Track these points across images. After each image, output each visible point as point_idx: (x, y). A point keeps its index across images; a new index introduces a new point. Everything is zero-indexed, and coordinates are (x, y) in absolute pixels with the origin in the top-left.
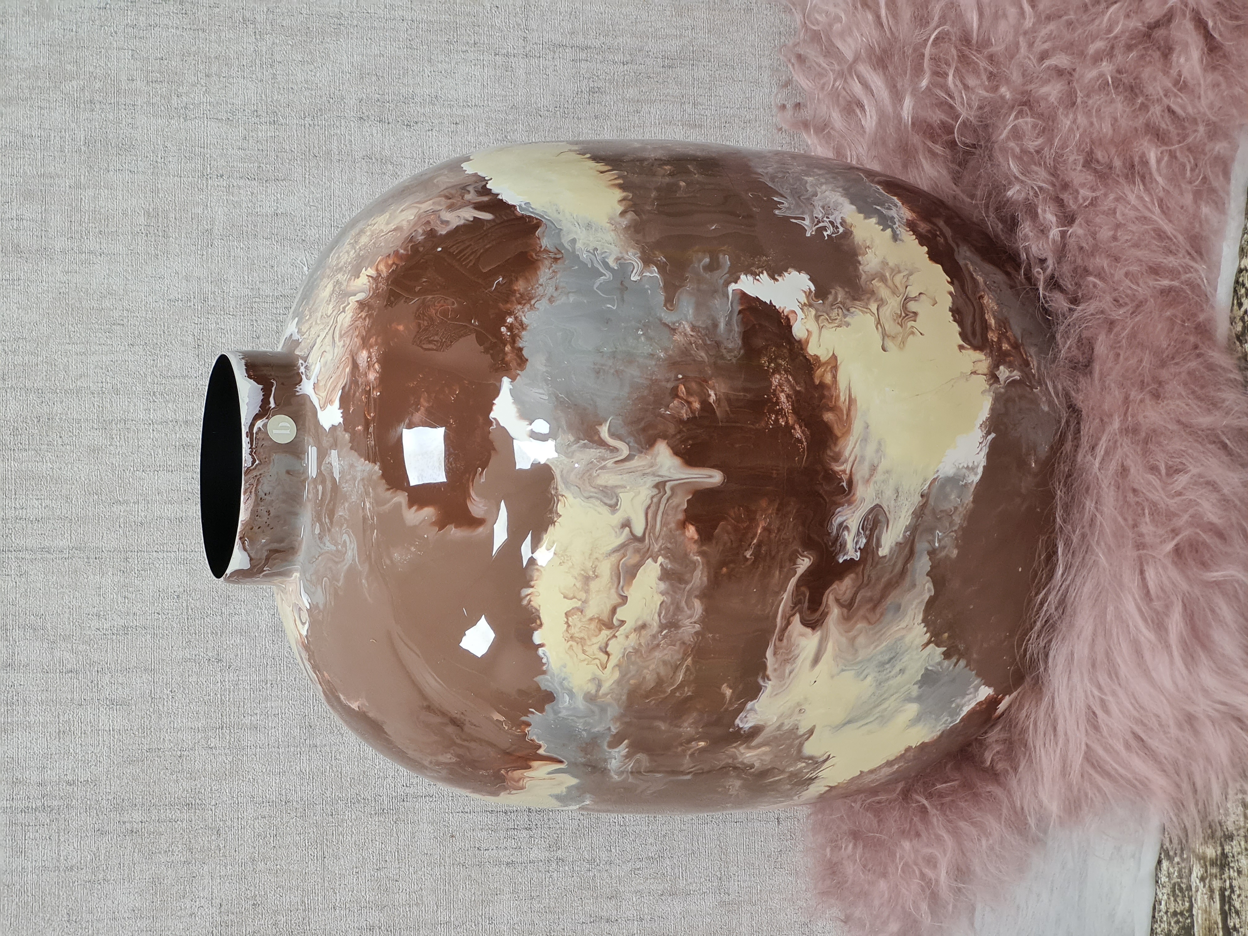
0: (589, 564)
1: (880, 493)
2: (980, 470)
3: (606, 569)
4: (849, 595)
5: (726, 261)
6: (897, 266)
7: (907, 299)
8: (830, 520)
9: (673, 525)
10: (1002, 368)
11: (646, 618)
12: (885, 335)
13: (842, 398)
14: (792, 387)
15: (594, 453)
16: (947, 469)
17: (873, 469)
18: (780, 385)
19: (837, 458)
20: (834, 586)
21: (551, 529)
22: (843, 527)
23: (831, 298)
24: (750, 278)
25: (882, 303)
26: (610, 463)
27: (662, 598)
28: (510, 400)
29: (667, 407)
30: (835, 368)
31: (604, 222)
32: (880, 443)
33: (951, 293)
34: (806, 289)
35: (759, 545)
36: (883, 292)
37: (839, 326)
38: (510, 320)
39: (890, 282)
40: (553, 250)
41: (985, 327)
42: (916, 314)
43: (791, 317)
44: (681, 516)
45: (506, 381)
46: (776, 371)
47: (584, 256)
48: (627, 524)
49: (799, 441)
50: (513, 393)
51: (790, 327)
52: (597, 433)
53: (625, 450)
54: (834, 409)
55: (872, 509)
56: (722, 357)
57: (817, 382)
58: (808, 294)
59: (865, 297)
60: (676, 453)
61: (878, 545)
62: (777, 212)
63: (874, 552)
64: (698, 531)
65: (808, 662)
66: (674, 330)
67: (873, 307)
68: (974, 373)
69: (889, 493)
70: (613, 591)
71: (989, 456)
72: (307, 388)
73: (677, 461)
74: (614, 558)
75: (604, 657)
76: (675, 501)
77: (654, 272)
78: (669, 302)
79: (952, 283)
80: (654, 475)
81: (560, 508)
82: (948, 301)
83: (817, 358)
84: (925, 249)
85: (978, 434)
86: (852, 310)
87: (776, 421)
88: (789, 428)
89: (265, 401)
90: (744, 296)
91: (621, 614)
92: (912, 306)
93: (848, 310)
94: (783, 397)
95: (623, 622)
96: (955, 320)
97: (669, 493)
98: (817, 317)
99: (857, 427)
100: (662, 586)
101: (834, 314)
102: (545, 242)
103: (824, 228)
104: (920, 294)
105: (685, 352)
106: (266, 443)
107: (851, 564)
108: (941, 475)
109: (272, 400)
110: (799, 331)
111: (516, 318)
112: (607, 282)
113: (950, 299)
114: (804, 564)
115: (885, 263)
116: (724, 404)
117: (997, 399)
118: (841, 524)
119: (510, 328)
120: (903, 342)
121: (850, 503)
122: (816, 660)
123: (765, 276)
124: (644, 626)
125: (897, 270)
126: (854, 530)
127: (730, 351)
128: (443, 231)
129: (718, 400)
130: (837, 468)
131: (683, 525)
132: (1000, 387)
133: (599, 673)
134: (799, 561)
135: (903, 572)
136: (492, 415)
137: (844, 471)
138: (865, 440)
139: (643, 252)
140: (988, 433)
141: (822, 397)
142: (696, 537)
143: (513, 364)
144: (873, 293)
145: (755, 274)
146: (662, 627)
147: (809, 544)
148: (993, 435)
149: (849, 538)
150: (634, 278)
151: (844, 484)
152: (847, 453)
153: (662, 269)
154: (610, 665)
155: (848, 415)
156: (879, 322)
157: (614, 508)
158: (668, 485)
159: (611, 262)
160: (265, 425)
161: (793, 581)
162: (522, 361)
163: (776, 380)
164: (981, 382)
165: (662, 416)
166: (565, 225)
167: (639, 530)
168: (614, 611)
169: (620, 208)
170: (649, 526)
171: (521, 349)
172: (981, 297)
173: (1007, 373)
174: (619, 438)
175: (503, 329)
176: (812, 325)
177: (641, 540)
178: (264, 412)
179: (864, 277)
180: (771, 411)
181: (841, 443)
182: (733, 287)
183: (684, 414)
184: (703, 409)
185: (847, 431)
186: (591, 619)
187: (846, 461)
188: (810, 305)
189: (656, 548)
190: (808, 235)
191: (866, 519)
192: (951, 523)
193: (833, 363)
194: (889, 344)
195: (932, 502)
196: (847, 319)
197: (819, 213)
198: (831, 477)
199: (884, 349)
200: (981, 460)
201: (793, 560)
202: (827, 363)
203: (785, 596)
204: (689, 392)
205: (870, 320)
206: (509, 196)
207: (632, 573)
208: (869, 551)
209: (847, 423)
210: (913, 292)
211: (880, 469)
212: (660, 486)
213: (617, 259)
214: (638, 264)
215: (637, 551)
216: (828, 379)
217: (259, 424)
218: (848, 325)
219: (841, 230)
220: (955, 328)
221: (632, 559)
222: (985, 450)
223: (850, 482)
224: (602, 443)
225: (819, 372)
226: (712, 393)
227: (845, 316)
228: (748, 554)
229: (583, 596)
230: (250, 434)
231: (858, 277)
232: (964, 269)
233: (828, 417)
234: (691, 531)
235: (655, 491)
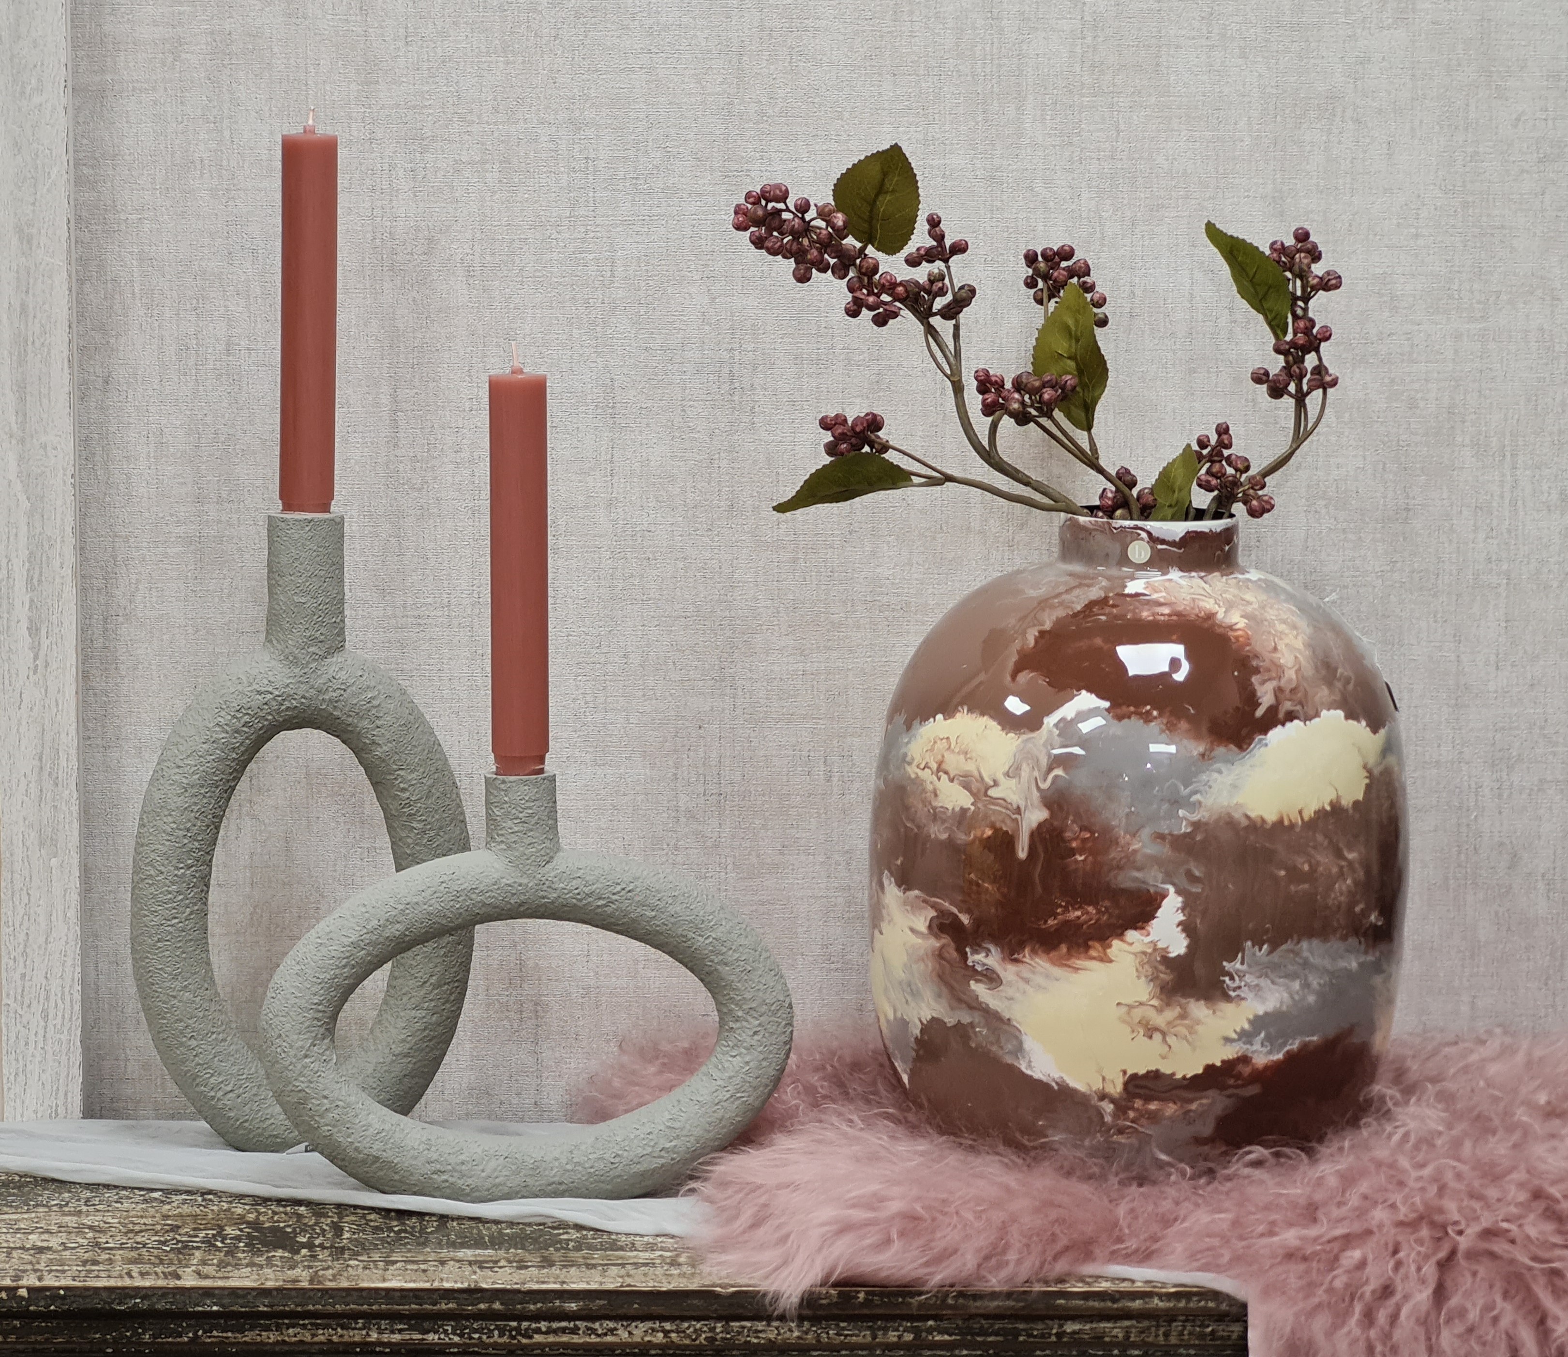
0: (974, 755)
1: (1010, 984)
2: (1029, 1072)
3: (970, 767)
4: (946, 955)
5: (1196, 889)
6: (1196, 1033)
7: (1164, 1034)
8: (992, 942)
9: (993, 819)
10: (1112, 1106)
11: (941, 797)
12: (1130, 1007)
13: (1078, 962)
14: (1086, 922)
15: (1044, 762)
16: (1029, 1043)
17: (1027, 981)
18: (1088, 913)
19: (1034, 952)
20: (952, 944)
21: (999, 727)
22: (988, 952)
23: (1162, 968)
24: (1179, 905)
25: (1160, 1010)
26: (1036, 774)
27: (950, 809)
28: (1092, 706)
29: (1073, 822)
30: (1101, 960)
31: (1238, 799)
32: (1045, 988)
33: (1173, 1074)
34: (1170, 949)
35: (978, 885)
36: (1171, 1014)
37: (1137, 970)
38: (1155, 713)
39: (1179, 1022)
40: (1213, 754)
41: (1148, 1099)
42: (1151, 1037)
43: (1144, 931)
44: (998, 825)
45: (1107, 704)
46: (1099, 912)
47: (1204, 777)
48: (996, 784)
49: (1046, 922)
50: (1097, 708)
51: (1136, 929)
52: (1058, 766)
53: (1045, 786)
54: (1069, 955)
55: (998, 976)
56: (1110, 871)
57: (1090, 943)
58: (1165, 950)
59: (1163, 997)
60: (1040, 825)
61: (977, 981)
62: (1249, 943)
63: (971, 977)
64: (989, 837)
65: (912, 924)
66: (1134, 835)
67: (1155, 1002)
68: (1104, 1079)
69: (1010, 992)
70: (957, 772)
71: (1039, 1082)
72: (1175, 574)
73: (1034, 825)
74: (976, 774)
75: (922, 766)
76: (1008, 822)
77: (1185, 828)
78: (1161, 837)
79: (1184, 1078)
80: (1026, 807)
81: (1011, 735)
82: (1166, 1070)
83: (1110, 946)
84: (1218, 1064)
85: (1056, 1075)
86: (1152, 984)
87: (1061, 906)
88: (1055, 915)
89: (1163, 542)
90: (1164, 896)
91: (944, 777)
92: (1157, 1036)
93: (1151, 980)
94: (1078, 913)
95: (939, 779)
96: (1148, 1072)
97: (1014, 816)
98: (1144, 953)
99: (1056, 971)
100: (957, 809)
101: (1147, 967)
102: (1221, 750)
103: (1232, 978)
104: (1170, 1047)
105: (1115, 842)
106: (1129, 539)
107: (964, 957)
108: (1024, 1038)
109: (1164, 547)
110: (1132, 935)
111: (1155, 718)
112: (1178, 792)
113: (1168, 1072)
114: (965, 919)
115: (1198, 1022)
116: (1073, 867)
117: (1084, 1095)
118: (989, 950)
119: (1148, 713)
120: (1124, 1022)
121: (1003, 959)
122: (912, 930)
123: (1181, 917)
124: (936, 795)
125: (1191, 1029)
126: (986, 961)
127: (1115, 877)
128: (1255, 679)
129: (1076, 861)
130: (1027, 951)
131: (992, 826)
132: (1095, 1101)
133: (915, 763)
134: (967, 916)
135: (960, 1000)
136: (1084, 692)
137: (1024, 956)
138: (1047, 976)
139: (1206, 824)
140: (1057, 1083)
141: (1079, 946)
142: (985, 836)
143: (1119, 711)
144: (1168, 1005)
145: (1183, 909)
146: (934, 809)
147: (978, 923)
148: (1056, 1087)
149: (980, 957)
150: (1181, 813)
151: (1016, 956)
152: (1037, 960)
153: (1186, 835)
154: (918, 771)
155: (1066, 965)
156: (1141, 1004)
157: (1007, 775)
158: (1018, 817)
159: (1197, 797)
160: (1142, 539)
161: (955, 910)
162: (1120, 718)
163: (1091, 909)
164: (1097, 1085)
165: (1067, 818)
166: (1237, 768)
167: (992, 793)
168: (946, 773)
169: (1253, 815)
170: (994, 800)
171: (1129, 717)
172: (1175, 1103)
173: (1108, 1110)
174: (1053, 783)
175: (1148, 707)
176: (1137, 948)
177: (986, 795)
178: (1153, 539)
179: (1183, 1001)
180: (1067, 903)
181: (1044, 956)
182: (1171, 889)
183: (1068, 835)
184: (1073, 849)
185: (1053, 963)
186: (943, 756)
187: (1032, 959)
188: (1155, 950)
189: (980, 805)
190: (1225, 963)
191: (993, 971)
192: (992, 1044)
193: (1105, 959)
194: (1124, 1009)
195: (1006, 1027)
196: (1143, 979)
197: (1248, 978)
198: (1021, 946)
199: (1118, 1004)
200: (1037, 1075)
201: (969, 911)
202: (1105, 954)
203: (947, 904)
204: (1084, 840)
205: (1144, 998)
206: (1276, 734)
207: (967, 787)
208: (973, 973)
209: (1060, 963)
210: (1171, 1040)
211: (1027, 987)
212: (1018, 810)
213: (1200, 803)
214: (1195, 817)
215: (979, 791)
216: (1093, 953)
217: (1144, 535)
218: (1138, 977)
219: (1232, 994)
220: (1142, 1071)
221: (975, 786)
222: (1044, 1079)
223: (1016, 961)
224: (1050, 769)
225: (1097, 945)
226: (1082, 858)
227: (1146, 977)
228: (972, 876)
229: (957, 750)
230: (1137, 527)
231: (1184, 996)
232: (1204, 1093)
233: (1064, 948)
234: (989, 832)
235: (1015, 806)
